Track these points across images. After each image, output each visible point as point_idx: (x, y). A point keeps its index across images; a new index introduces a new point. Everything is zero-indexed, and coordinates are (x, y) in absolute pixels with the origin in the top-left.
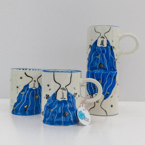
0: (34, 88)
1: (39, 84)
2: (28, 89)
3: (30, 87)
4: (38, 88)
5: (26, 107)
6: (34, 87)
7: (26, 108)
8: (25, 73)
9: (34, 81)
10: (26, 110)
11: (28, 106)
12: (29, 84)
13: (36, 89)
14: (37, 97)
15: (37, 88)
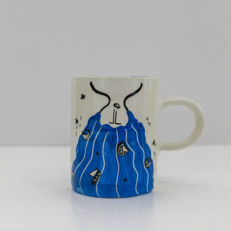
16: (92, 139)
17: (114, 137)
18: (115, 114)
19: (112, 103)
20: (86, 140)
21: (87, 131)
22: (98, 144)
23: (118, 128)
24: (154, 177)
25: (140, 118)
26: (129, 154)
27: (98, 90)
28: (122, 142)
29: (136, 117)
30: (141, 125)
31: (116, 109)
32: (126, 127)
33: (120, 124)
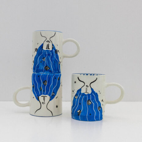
0: (86, 94)
1: (92, 89)
2: (80, 93)
3: (82, 92)
5: (78, 111)
6: (86, 92)
7: (79, 113)
8: (78, 78)
9: (86, 86)
10: (79, 115)
11: (80, 111)
12: (82, 89)
14: (90, 103)
16: (78, 98)
17: (86, 98)
18: (87, 89)
20: (76, 99)
21: (76, 95)
22: (80, 100)
23: (88, 94)
24: (102, 114)
25: (96, 91)
26: (92, 105)
27: (81, 80)
28: (89, 100)
29: (95, 90)
30: (97, 94)
31: (87, 87)
32: (91, 94)
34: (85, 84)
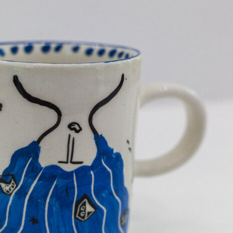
0: (69, 168)
1: (100, 141)
2: (35, 168)
3: (45, 160)
4: (97, 161)
6: (70, 159)
8: (16, 80)
9: (71, 126)
12: (41, 144)
13: (83, 172)
15: (88, 162)
18: (71, 145)
19: (65, 121)
22: (36, 203)
23: (77, 171)
26: (96, 216)
27: (34, 94)
31: (73, 133)
32: (92, 167)
33: (81, 163)
34: (59, 114)
